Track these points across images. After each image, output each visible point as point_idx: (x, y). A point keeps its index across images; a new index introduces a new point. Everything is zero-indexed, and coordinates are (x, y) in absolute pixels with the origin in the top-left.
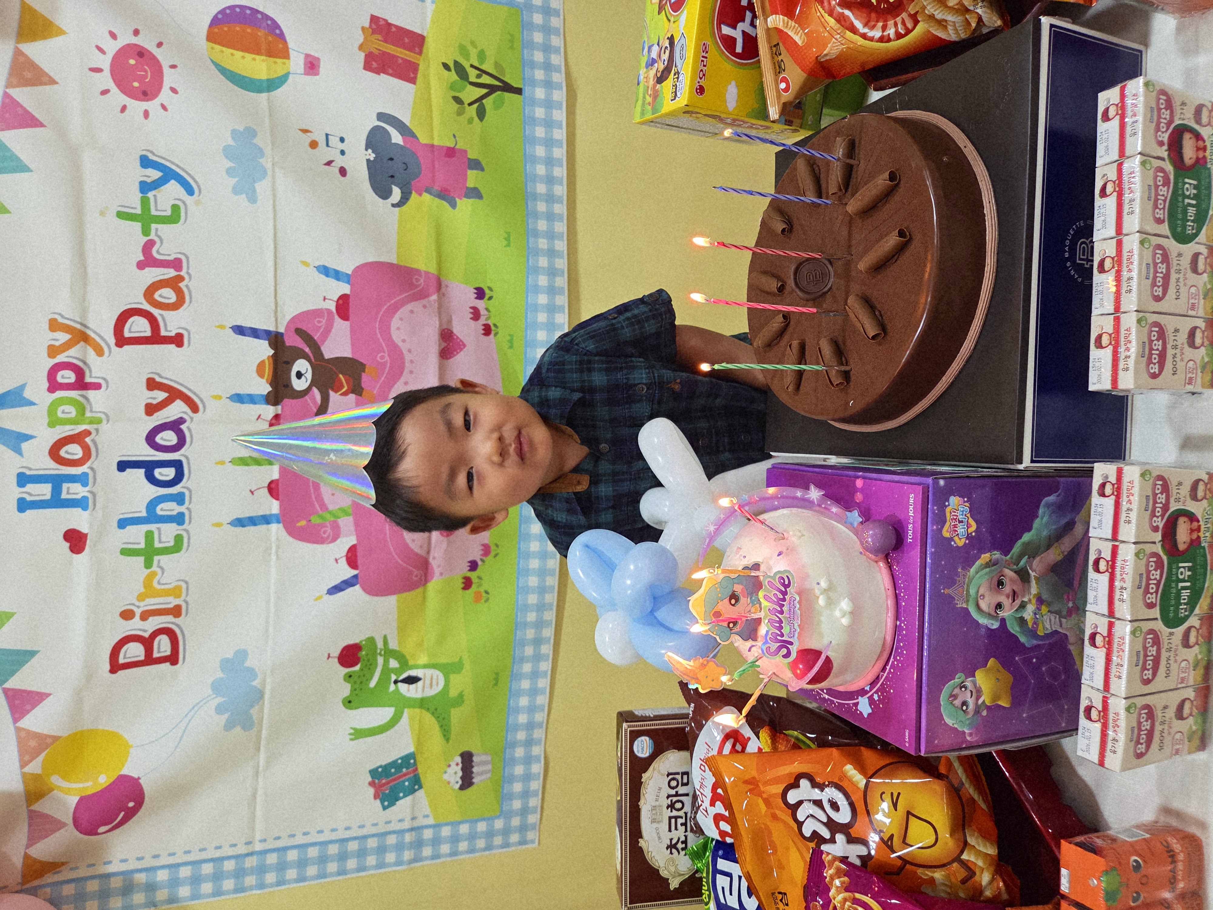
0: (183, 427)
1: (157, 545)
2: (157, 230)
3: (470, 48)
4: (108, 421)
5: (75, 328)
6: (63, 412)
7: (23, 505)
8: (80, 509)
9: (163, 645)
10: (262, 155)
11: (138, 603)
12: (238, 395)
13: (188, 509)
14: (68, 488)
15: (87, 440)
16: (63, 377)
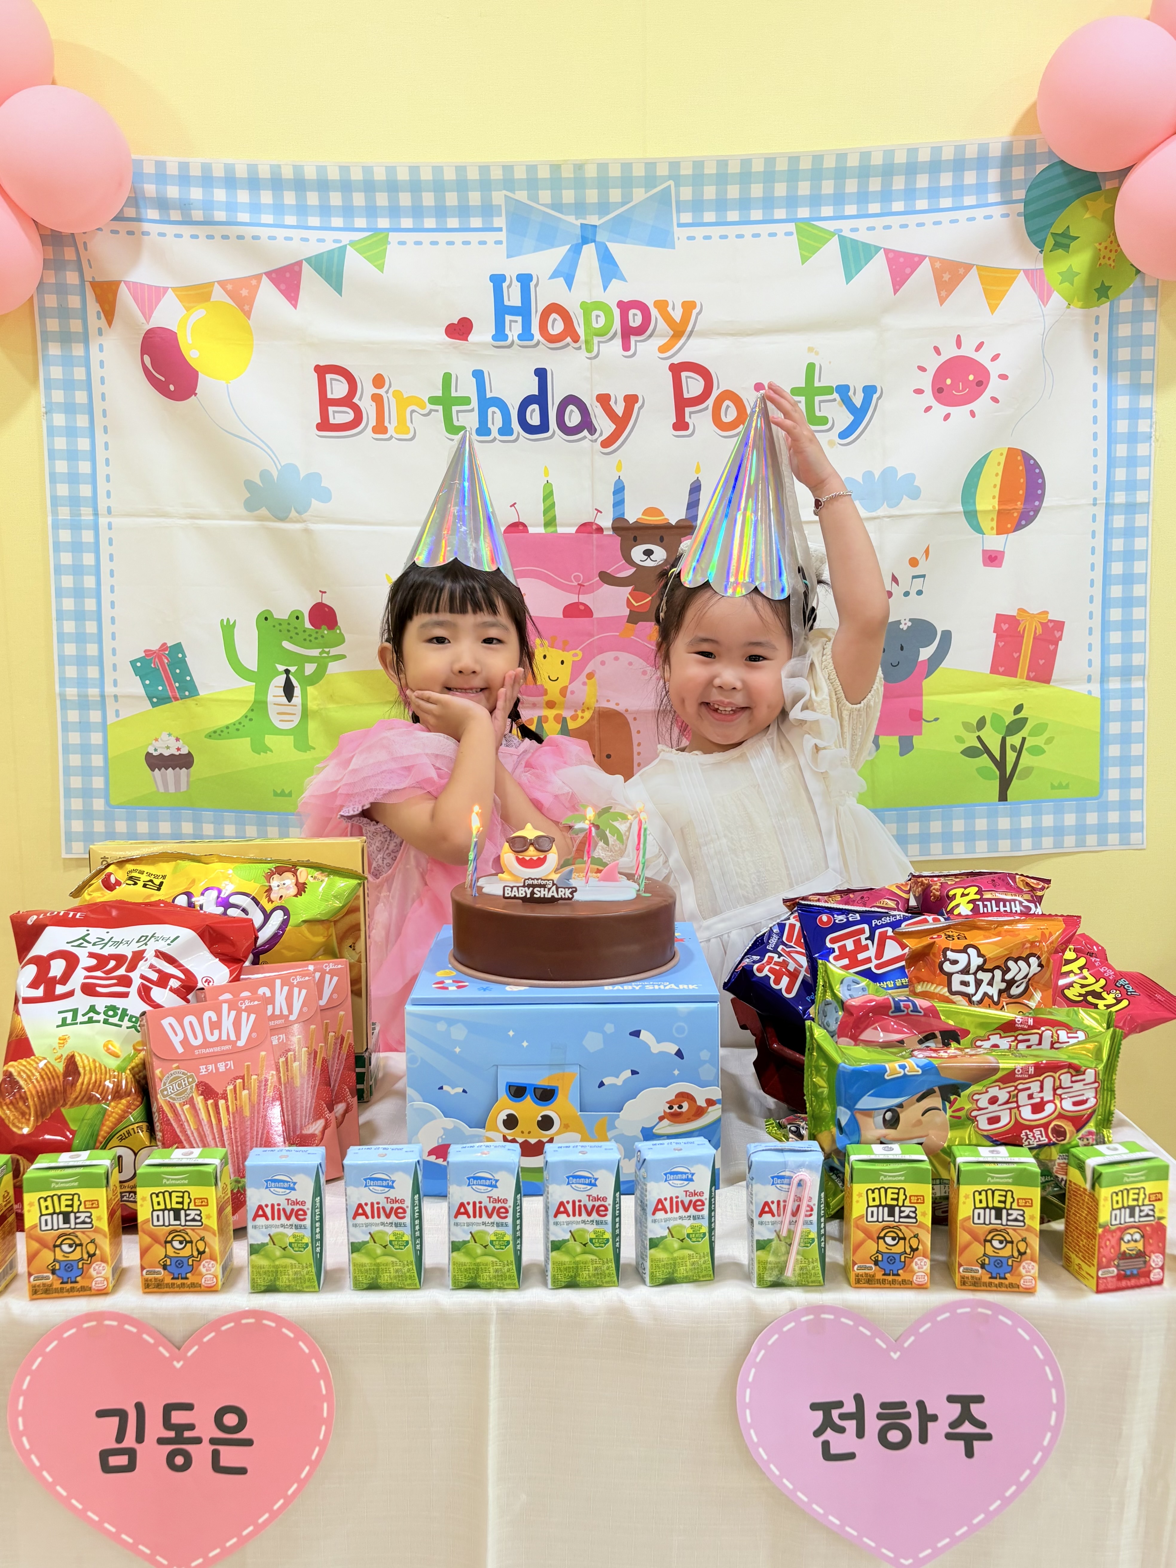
0: (585, 433)
1: (455, 409)
3: (1044, 737)
4: (588, 359)
5: (687, 327)
6: (598, 316)
7: (498, 281)
8: (493, 333)
9: (342, 416)
10: (890, 506)
11: (391, 391)
12: (623, 488)
13: (495, 439)
14: (516, 322)
15: (569, 339)
16: (635, 315)
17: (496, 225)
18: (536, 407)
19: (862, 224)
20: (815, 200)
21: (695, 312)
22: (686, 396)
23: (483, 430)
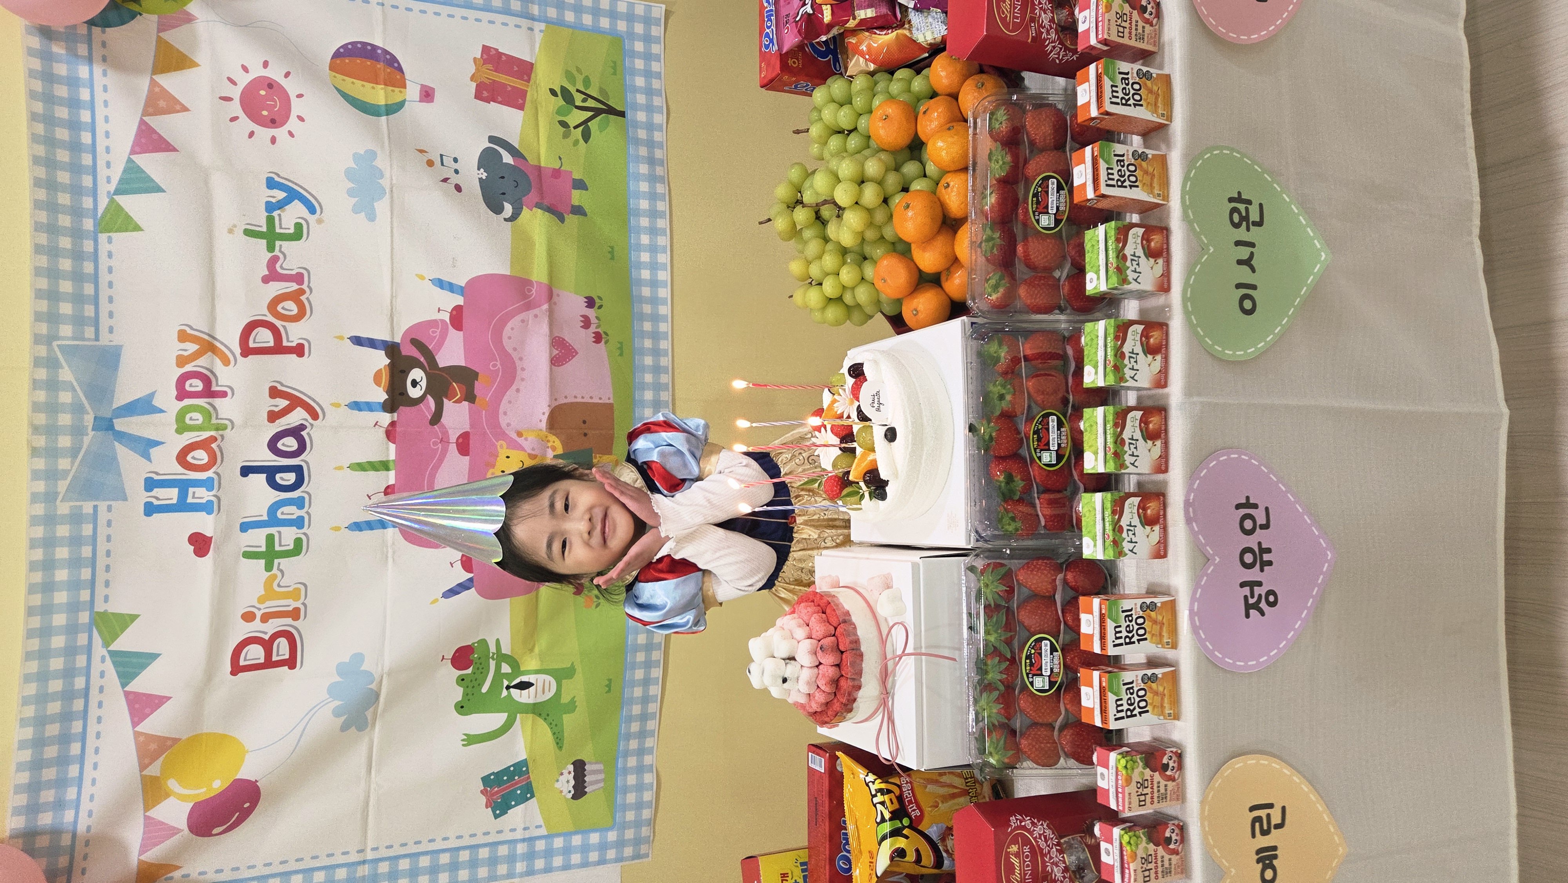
2: (281, 246)
3: (575, 73)
4: (232, 428)
5: (204, 339)
7: (150, 509)
8: (203, 514)
9: (282, 649)
10: (382, 176)
11: (258, 606)
12: (356, 403)
13: (308, 513)
14: (194, 493)
15: (214, 446)
17: (91, 511)
18: (278, 477)
19: (102, 172)
20: (77, 212)
21: (189, 331)
22: (272, 344)
23: (299, 523)
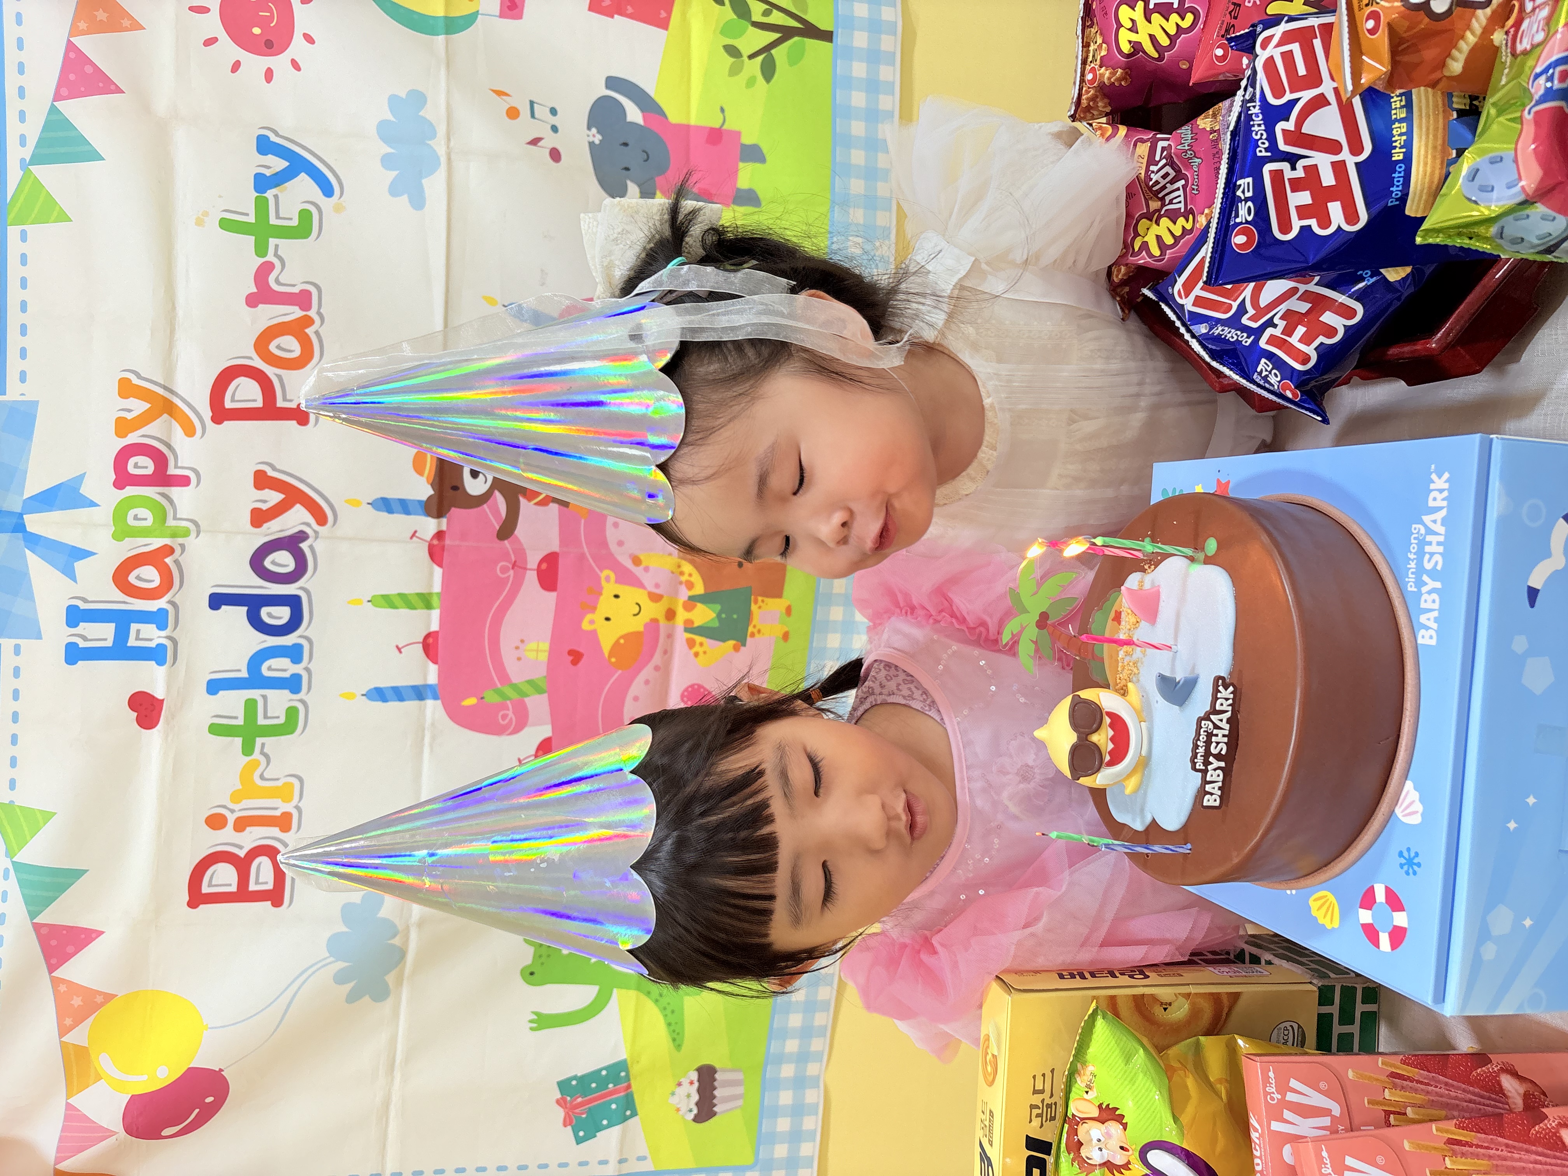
0: (304, 546)
1: (261, 721)
2: (276, 247)
4: (198, 533)
5: (157, 393)
6: (136, 518)
7: (74, 654)
8: (153, 663)
9: (263, 872)
10: (433, 135)
11: (231, 806)
12: (384, 500)
13: (307, 669)
14: (138, 631)
15: (168, 560)
16: (136, 466)
18: (265, 612)
19: (14, 128)
21: (135, 380)
22: (259, 404)
23: (293, 684)
